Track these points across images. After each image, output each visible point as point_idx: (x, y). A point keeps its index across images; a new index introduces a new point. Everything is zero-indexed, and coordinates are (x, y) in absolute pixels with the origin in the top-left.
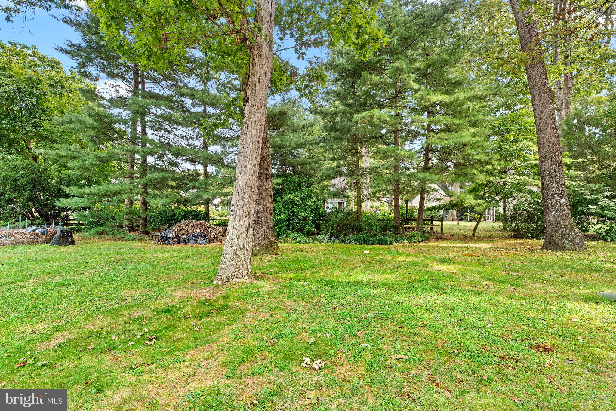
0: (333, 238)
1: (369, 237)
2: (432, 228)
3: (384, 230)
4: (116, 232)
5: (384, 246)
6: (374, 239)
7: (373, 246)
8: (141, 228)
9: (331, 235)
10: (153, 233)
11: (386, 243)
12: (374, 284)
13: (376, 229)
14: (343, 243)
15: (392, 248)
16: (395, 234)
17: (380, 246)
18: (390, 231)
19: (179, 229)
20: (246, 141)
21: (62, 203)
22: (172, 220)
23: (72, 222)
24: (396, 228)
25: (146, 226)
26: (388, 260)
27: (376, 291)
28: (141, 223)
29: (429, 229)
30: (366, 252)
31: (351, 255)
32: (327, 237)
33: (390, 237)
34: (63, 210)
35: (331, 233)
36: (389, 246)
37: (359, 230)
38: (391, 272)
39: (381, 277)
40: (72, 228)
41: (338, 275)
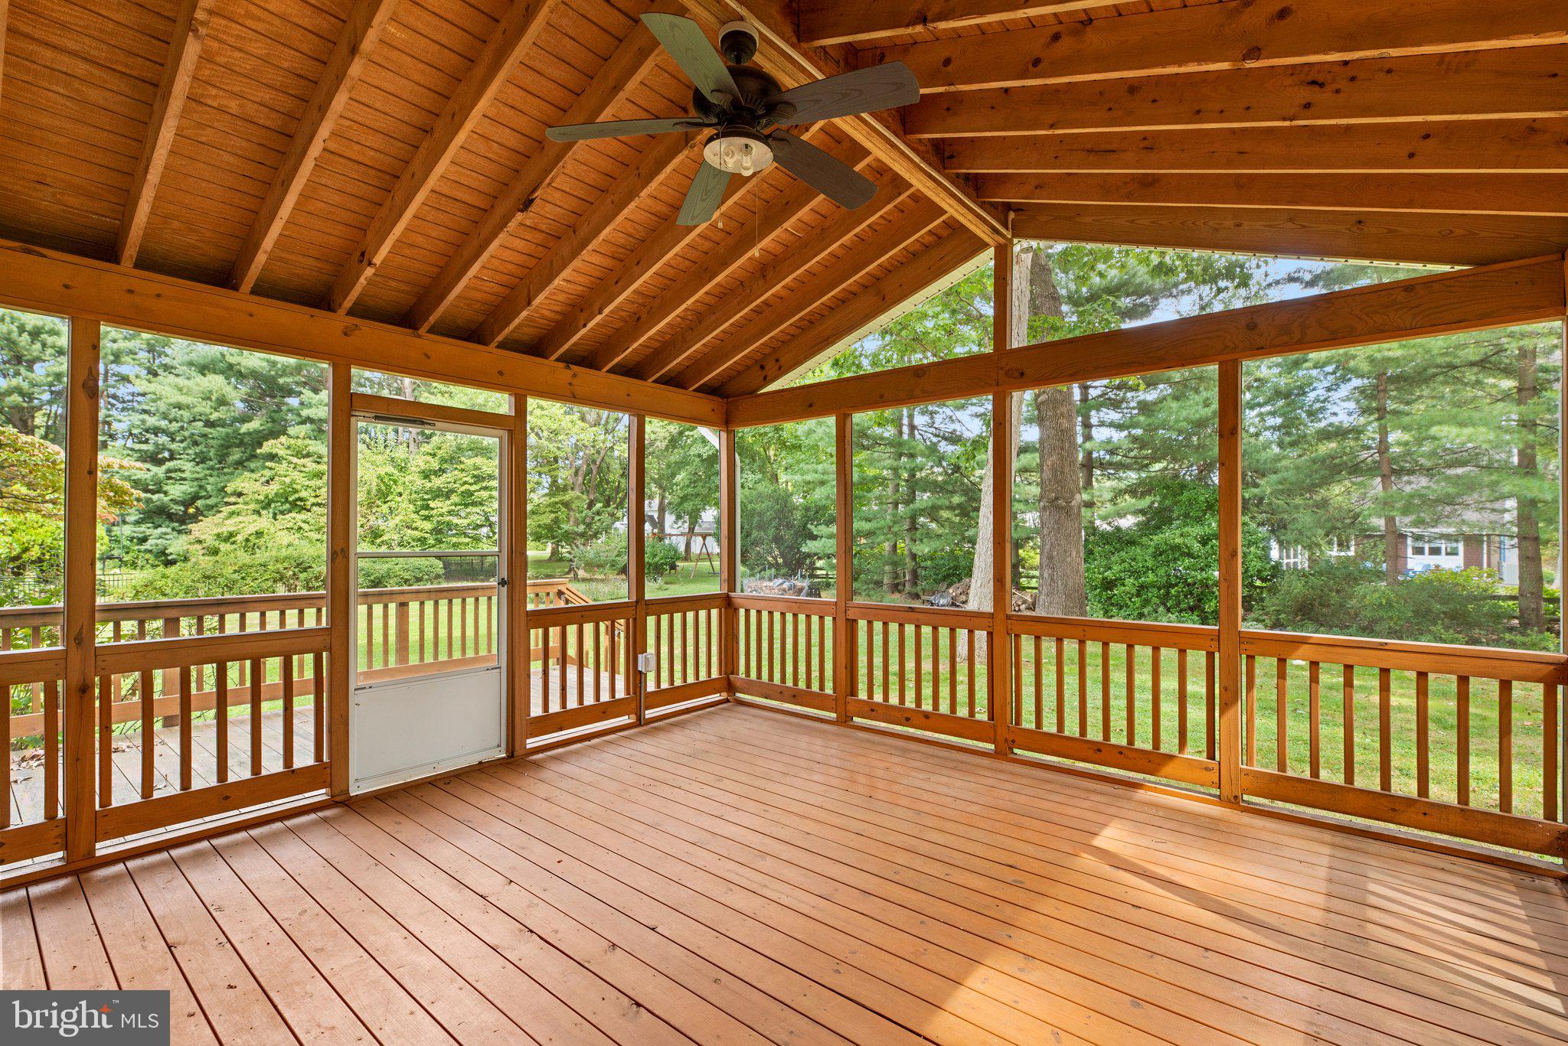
4: (872, 592)
8: (908, 588)
10: (923, 597)
19: (959, 592)
21: (809, 547)
22: (953, 575)
23: (819, 572)
25: (915, 584)
28: (907, 578)
34: (809, 555)
35: (1277, 620)
40: (819, 583)
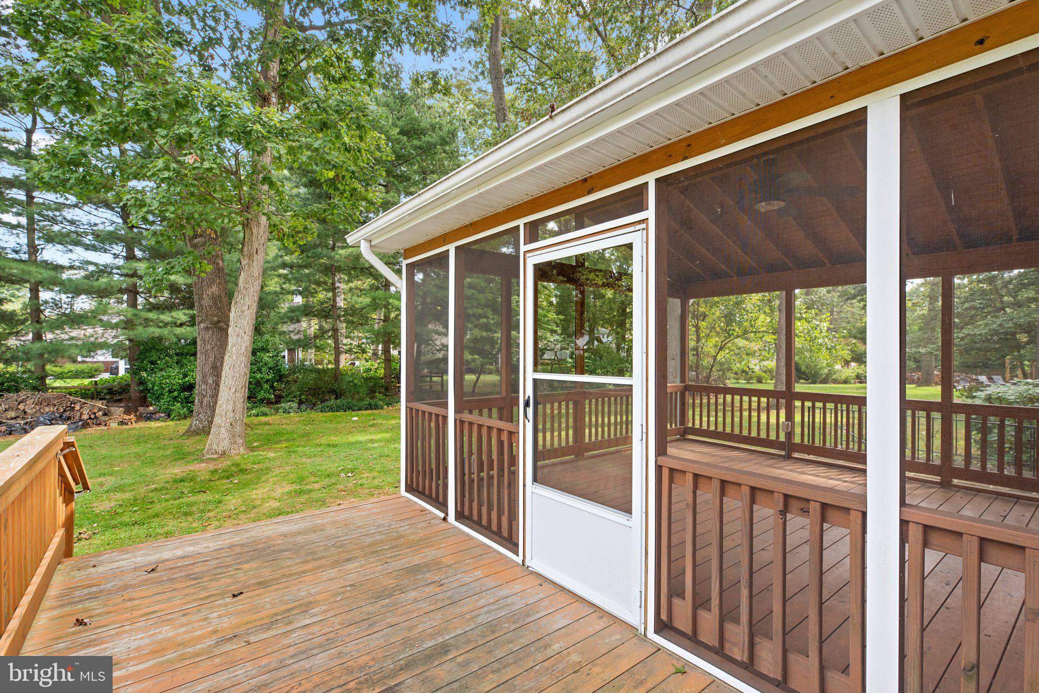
0: (303, 407)
1: (355, 402)
2: (431, 386)
3: (372, 392)
5: (375, 411)
6: (361, 404)
7: (360, 412)
9: (301, 402)
11: (376, 407)
12: (372, 441)
13: (364, 391)
14: (322, 411)
15: (384, 412)
16: (386, 396)
17: (370, 411)
18: (380, 393)
20: (242, 312)
24: (387, 389)
26: (382, 424)
27: (375, 445)
29: (428, 387)
30: (355, 418)
31: (339, 423)
32: (295, 405)
33: (380, 400)
35: (300, 400)
36: (380, 411)
37: (338, 394)
38: (387, 432)
39: (379, 436)
41: (334, 439)
